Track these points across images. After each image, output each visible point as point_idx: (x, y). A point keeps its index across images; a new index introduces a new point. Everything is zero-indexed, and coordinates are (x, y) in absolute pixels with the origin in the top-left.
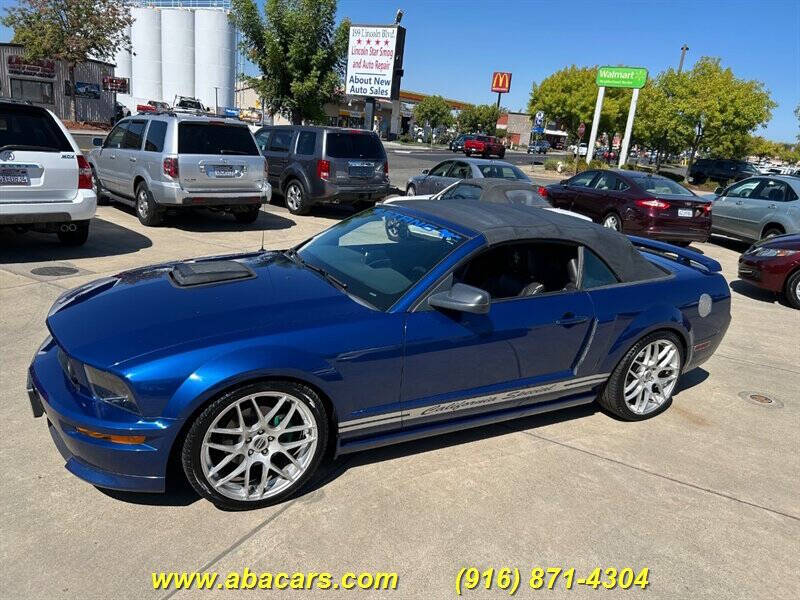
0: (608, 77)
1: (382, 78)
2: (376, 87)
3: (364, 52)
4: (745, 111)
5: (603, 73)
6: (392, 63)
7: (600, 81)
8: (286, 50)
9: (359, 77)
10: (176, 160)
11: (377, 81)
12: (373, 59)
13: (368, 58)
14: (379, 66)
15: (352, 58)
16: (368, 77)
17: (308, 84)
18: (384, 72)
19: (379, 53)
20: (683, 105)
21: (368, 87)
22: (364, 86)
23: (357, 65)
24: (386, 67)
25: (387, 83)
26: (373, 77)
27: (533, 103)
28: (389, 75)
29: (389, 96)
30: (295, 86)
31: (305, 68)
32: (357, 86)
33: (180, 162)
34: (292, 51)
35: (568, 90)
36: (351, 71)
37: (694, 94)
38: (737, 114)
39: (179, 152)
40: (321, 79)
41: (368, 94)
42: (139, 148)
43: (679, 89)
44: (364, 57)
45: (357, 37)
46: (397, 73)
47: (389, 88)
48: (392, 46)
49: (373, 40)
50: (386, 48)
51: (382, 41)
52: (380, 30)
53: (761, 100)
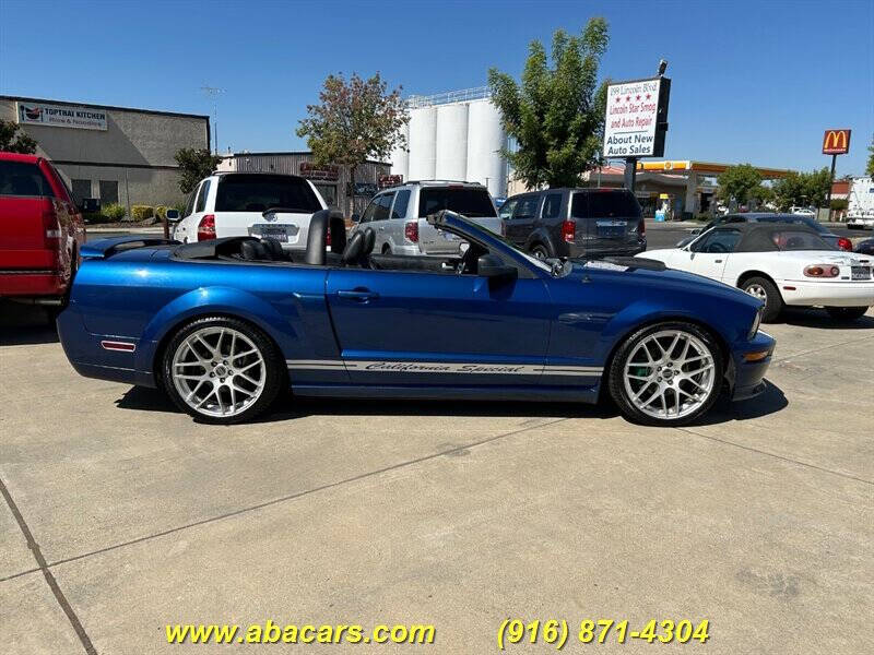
1: (643, 135)
2: (637, 145)
3: (623, 110)
6: (654, 117)
8: (542, 119)
9: (618, 137)
10: (417, 224)
11: (638, 139)
12: (633, 116)
13: (628, 116)
14: (640, 122)
15: (610, 118)
16: (628, 136)
17: (565, 150)
18: (645, 128)
19: (640, 109)
21: (627, 146)
22: (623, 145)
23: (616, 124)
24: (647, 122)
25: (649, 139)
26: (633, 136)
28: (651, 130)
29: (651, 153)
30: (551, 155)
31: (561, 135)
32: (616, 147)
33: (420, 225)
34: (548, 119)
36: (609, 132)
39: (419, 217)
40: (579, 146)
41: (628, 154)
42: (387, 218)
44: (622, 116)
45: (617, 97)
46: (662, 127)
47: (651, 145)
48: (655, 99)
49: (633, 97)
50: (648, 102)
51: (643, 96)
52: (641, 84)
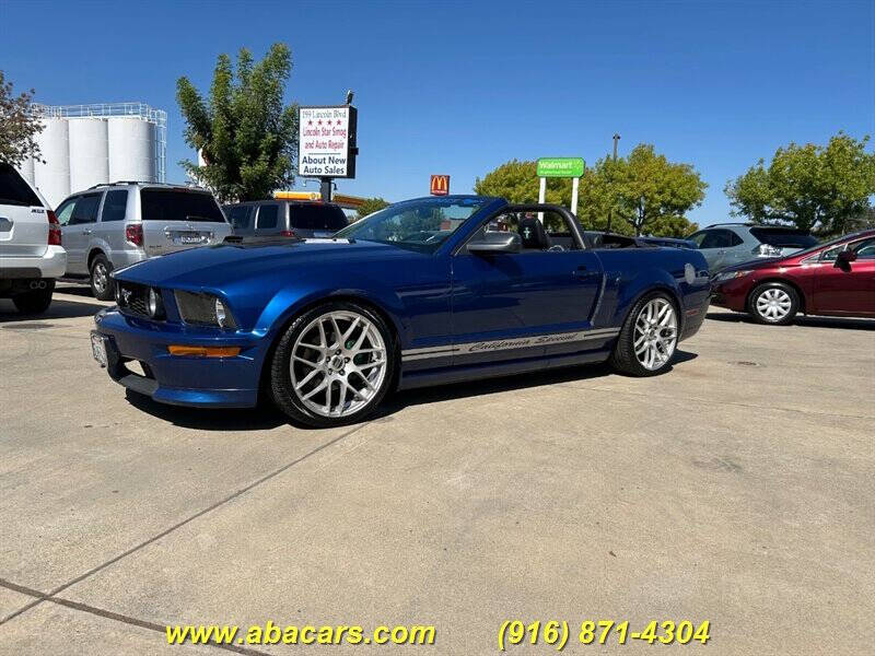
0: (548, 168)
1: (336, 157)
2: (331, 166)
3: (316, 133)
4: (680, 192)
5: (542, 165)
6: (346, 141)
7: (540, 173)
8: (233, 135)
9: (312, 157)
10: (140, 228)
11: (332, 160)
12: (325, 139)
13: (321, 139)
14: (331, 145)
15: (303, 140)
16: (322, 157)
17: (258, 167)
18: (338, 151)
19: (332, 133)
20: (623, 189)
21: (323, 166)
22: (318, 166)
23: (309, 145)
24: (341, 146)
25: (343, 161)
26: (327, 157)
28: (343, 153)
29: (345, 174)
30: (245, 170)
31: (254, 153)
32: (311, 166)
33: (144, 228)
34: (239, 135)
35: (511, 184)
36: (304, 152)
37: (631, 178)
38: (673, 194)
39: (143, 218)
40: (272, 163)
41: (323, 173)
42: (94, 220)
43: (617, 174)
44: (316, 138)
45: (308, 119)
46: (353, 151)
47: (345, 166)
48: (345, 125)
49: (325, 120)
50: (338, 127)
51: (334, 121)
52: (331, 111)
53: (693, 180)
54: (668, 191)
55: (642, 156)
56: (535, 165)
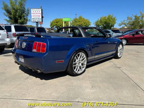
2: (38, 20)
5: (63, 19)
8: (16, 14)
9: (34, 18)
11: (38, 19)
12: (37, 15)
13: (36, 15)
14: (38, 16)
15: (32, 15)
16: (36, 18)
17: (22, 20)
20: (78, 23)
21: (36, 20)
22: (35, 20)
24: (40, 16)
25: (40, 19)
27: (51, 25)
30: (19, 21)
31: (21, 17)
32: (34, 20)
33: (16, 33)
34: (17, 14)
35: (57, 22)
36: (32, 17)
37: (79, 21)
41: (37, 21)
43: (77, 21)
44: (34, 15)
45: (33, 11)
46: (42, 17)
47: (41, 20)
48: (41, 12)
49: (36, 11)
50: (39, 13)
51: (38, 11)
52: (38, 9)
53: (89, 22)
54: (85, 24)
55: (80, 18)
56: (62, 19)
